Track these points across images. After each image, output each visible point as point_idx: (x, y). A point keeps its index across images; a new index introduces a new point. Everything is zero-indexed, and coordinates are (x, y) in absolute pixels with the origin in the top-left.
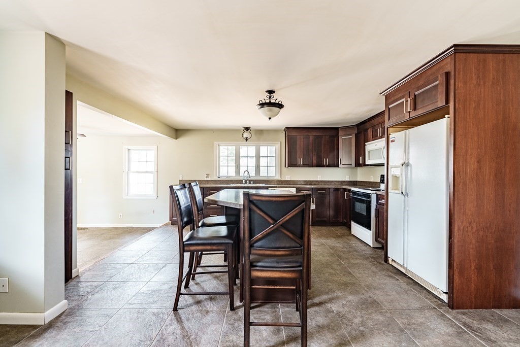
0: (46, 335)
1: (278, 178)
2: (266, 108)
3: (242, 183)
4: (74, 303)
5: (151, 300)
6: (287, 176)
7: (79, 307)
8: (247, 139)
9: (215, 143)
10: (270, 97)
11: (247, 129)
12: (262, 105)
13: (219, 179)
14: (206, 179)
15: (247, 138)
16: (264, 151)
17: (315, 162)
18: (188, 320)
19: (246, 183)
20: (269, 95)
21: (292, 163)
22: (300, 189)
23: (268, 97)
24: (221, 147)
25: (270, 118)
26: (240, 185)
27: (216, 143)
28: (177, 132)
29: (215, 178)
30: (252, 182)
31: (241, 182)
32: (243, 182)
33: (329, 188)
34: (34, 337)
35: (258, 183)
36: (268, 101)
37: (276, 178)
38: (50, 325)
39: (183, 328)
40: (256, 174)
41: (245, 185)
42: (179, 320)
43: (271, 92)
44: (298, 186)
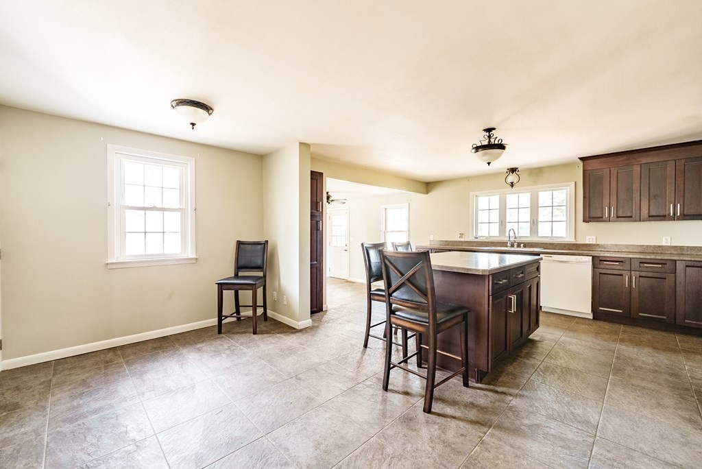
0: (297, 334)
1: (570, 239)
2: (481, 152)
3: (507, 247)
4: (316, 324)
5: (356, 337)
6: (587, 237)
7: (317, 327)
8: (512, 185)
9: (471, 193)
10: (489, 137)
11: (513, 170)
12: (477, 149)
13: (476, 240)
14: (459, 240)
15: (512, 183)
16: (544, 197)
17: (645, 212)
18: (369, 355)
19: (512, 246)
20: (488, 134)
21: (591, 216)
22: (601, 259)
23: (486, 137)
24: (479, 198)
25: (489, 163)
26: (503, 248)
27: (473, 194)
28: (428, 186)
29: (471, 239)
30: (522, 245)
31: (505, 244)
32: (509, 245)
33: (676, 261)
34: (292, 333)
35: (533, 247)
36: (486, 143)
37: (566, 240)
38: (301, 331)
39: (362, 358)
40: (531, 234)
41: (513, 249)
42: (364, 353)
43: (489, 130)
44: (595, 254)
